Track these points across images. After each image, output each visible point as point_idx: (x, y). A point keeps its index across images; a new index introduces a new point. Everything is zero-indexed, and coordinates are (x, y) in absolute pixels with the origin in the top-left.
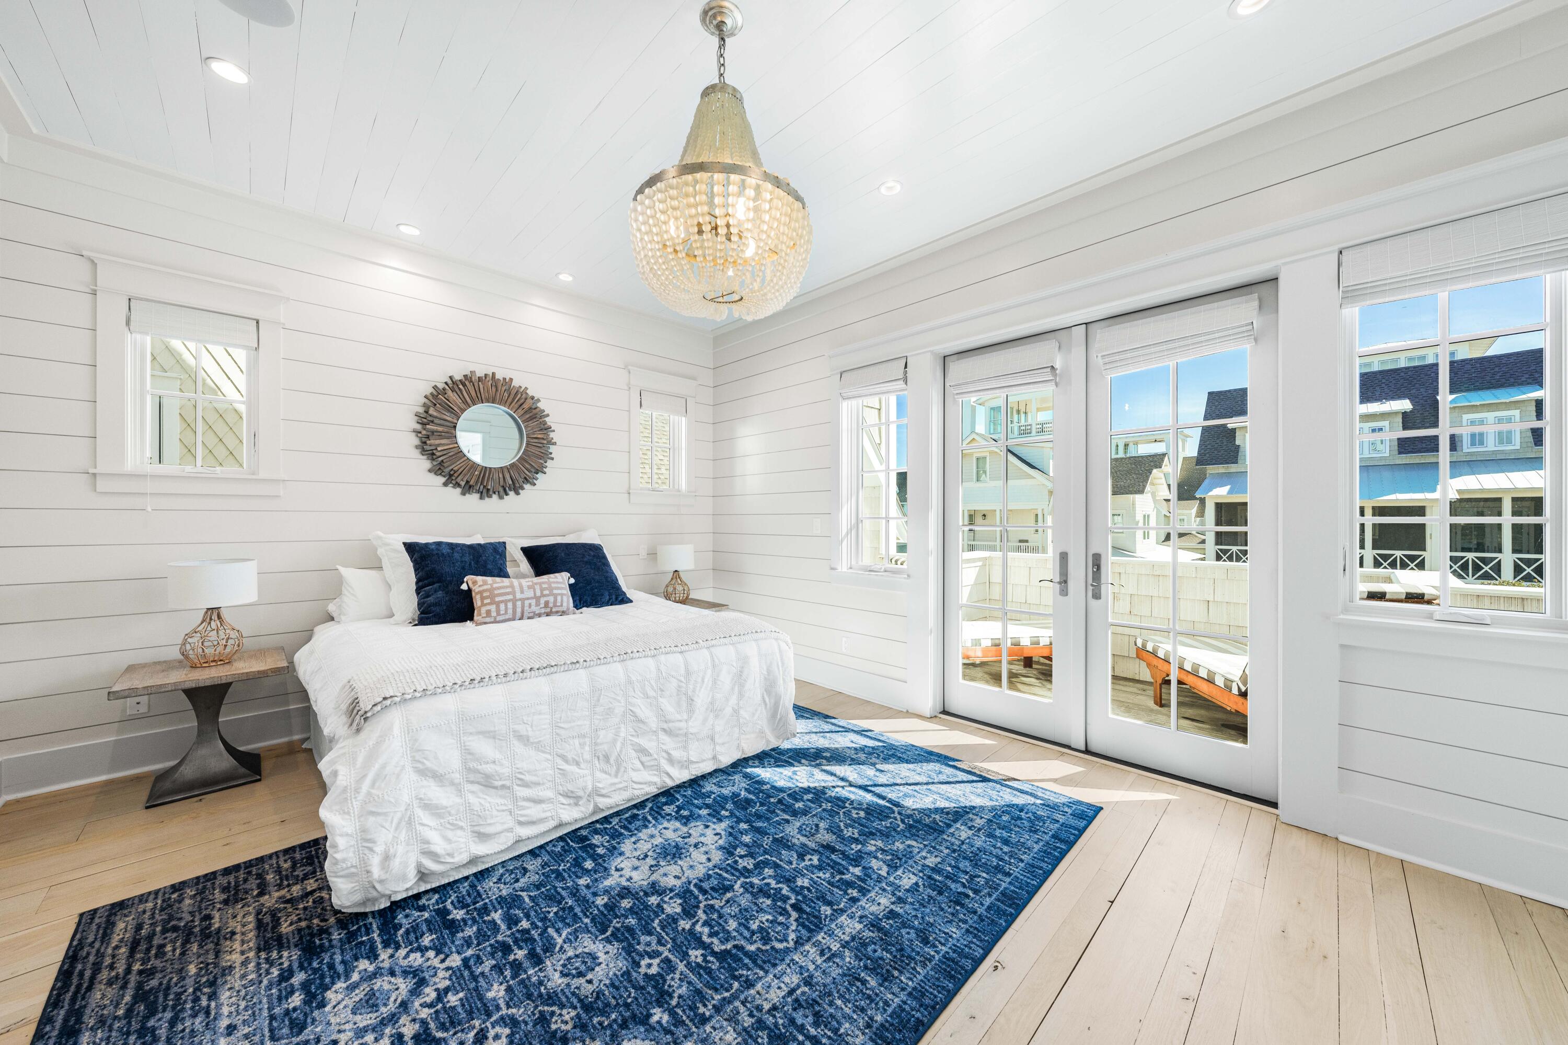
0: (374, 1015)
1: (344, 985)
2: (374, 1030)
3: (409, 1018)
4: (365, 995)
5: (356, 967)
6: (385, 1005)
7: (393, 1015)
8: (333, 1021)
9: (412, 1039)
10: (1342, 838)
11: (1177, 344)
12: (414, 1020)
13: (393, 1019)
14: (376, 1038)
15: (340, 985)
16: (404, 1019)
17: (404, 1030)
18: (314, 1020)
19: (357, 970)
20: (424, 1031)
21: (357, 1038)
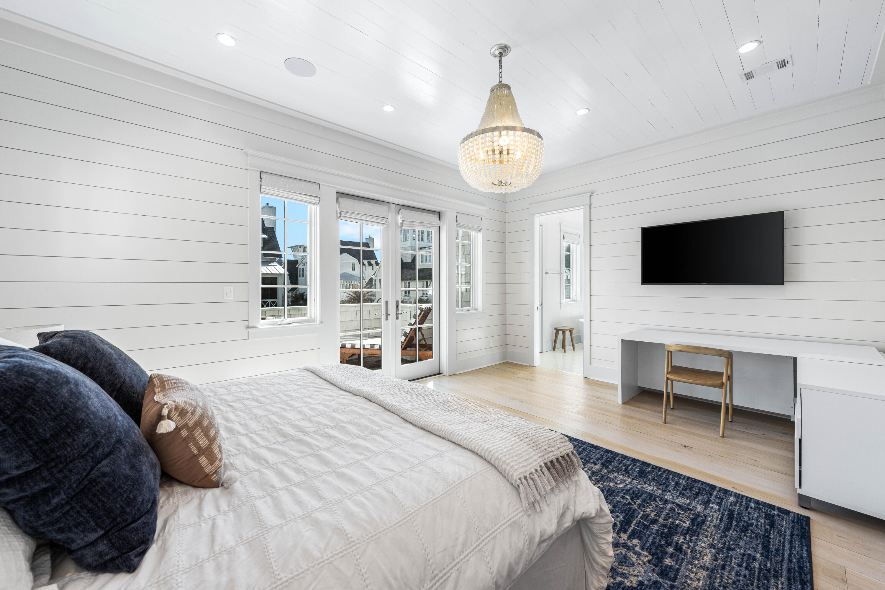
0: (628, 554)
1: (626, 581)
2: (634, 550)
3: (620, 539)
4: (623, 566)
5: (613, 584)
6: (621, 553)
7: (623, 546)
8: (643, 571)
9: (626, 533)
10: (457, 373)
11: (423, 224)
12: (620, 537)
13: (625, 545)
14: (636, 547)
15: (627, 583)
16: (622, 541)
17: (626, 539)
18: (649, 580)
19: (615, 582)
20: (622, 530)
21: (641, 554)
